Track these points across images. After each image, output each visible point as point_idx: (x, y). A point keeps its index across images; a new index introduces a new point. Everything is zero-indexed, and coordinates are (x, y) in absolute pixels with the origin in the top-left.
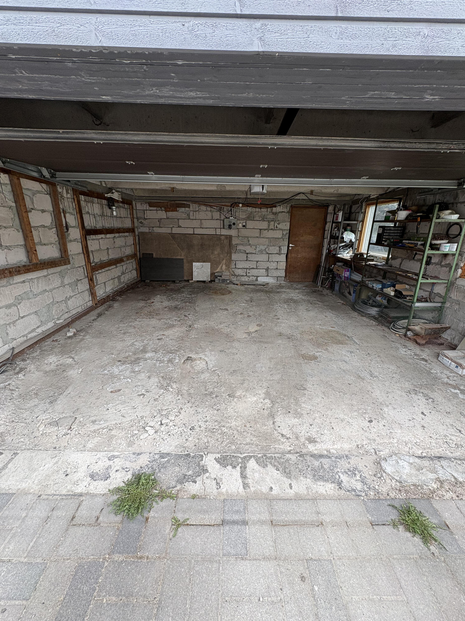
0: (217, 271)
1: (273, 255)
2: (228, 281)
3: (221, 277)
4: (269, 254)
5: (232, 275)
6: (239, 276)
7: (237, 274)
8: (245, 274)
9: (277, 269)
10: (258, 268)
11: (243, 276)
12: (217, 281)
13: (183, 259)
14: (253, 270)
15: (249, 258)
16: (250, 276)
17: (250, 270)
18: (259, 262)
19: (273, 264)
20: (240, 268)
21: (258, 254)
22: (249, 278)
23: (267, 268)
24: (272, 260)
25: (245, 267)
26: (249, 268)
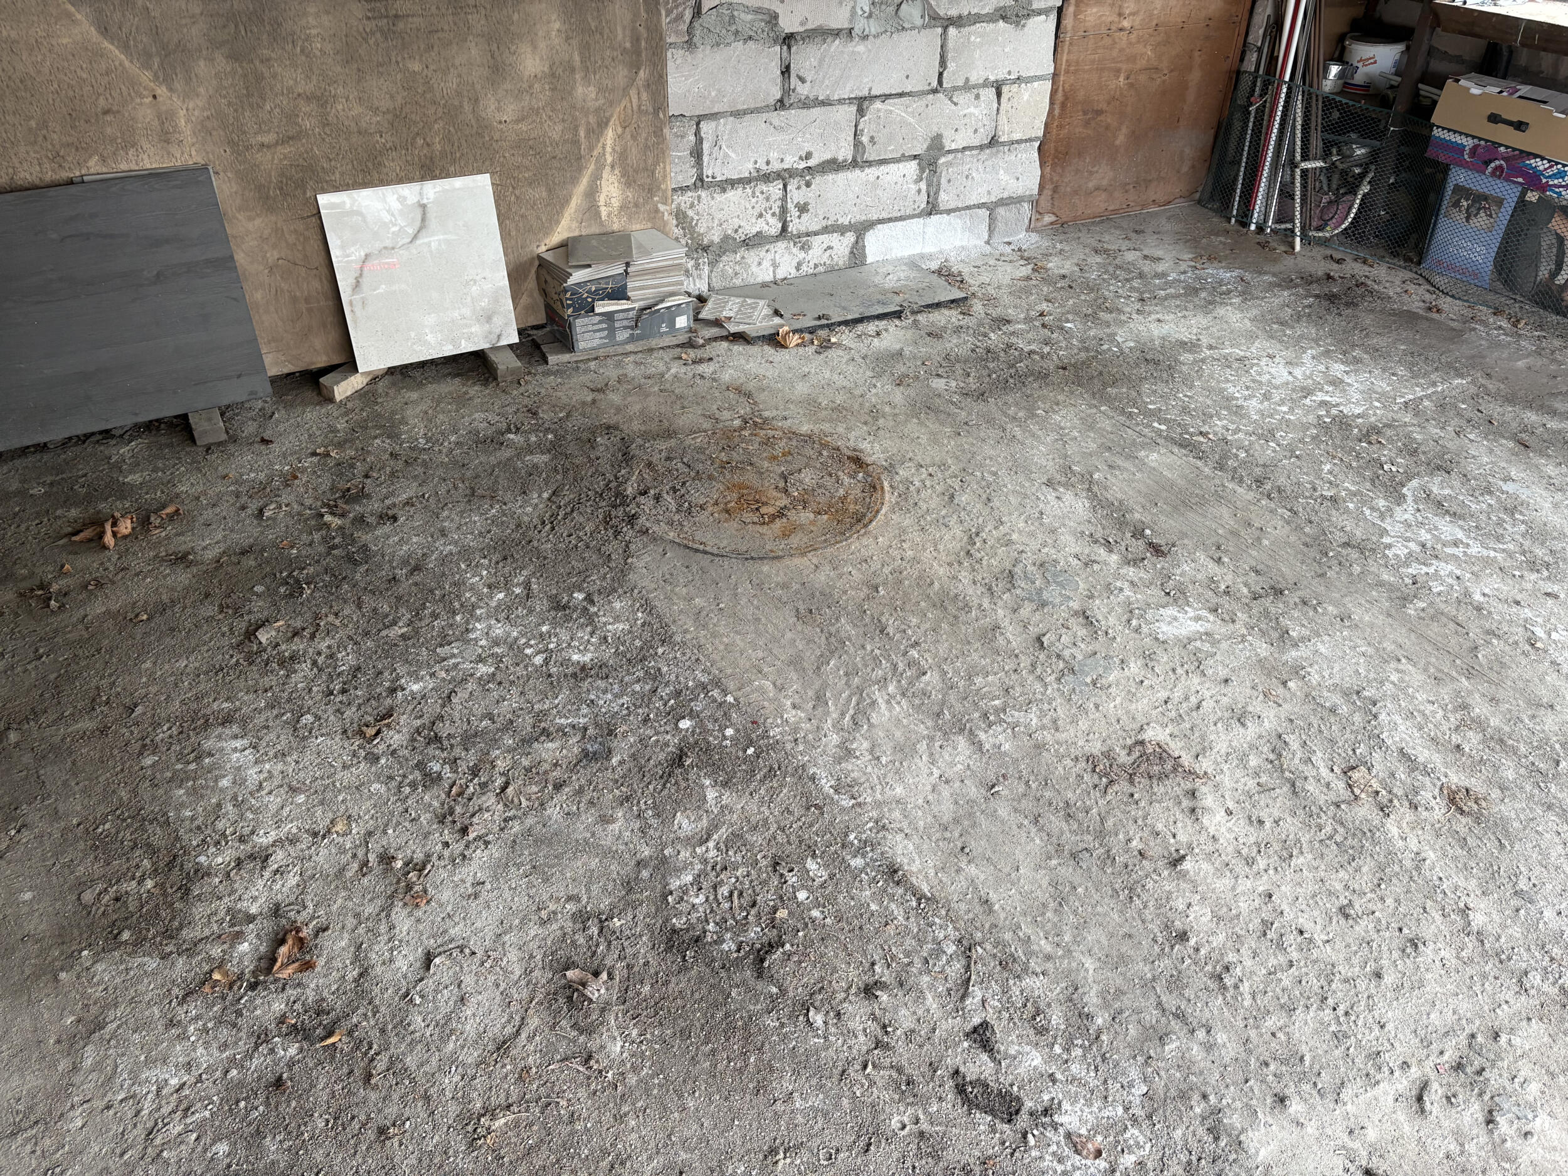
0: (559, 234)
1: (975, 34)
2: (681, 321)
3: (619, 294)
4: (948, 22)
6: (727, 244)
7: (716, 237)
8: (775, 226)
9: (993, 142)
10: (871, 154)
11: (758, 240)
12: (588, 335)
13: (197, 176)
14: (830, 177)
15: (802, 80)
16: (808, 235)
17: (808, 185)
18: (878, 105)
19: (972, 110)
20: (733, 183)
21: (865, 38)
22: (802, 255)
23: (929, 148)
24: (967, 79)
25: (776, 166)
26: (803, 165)
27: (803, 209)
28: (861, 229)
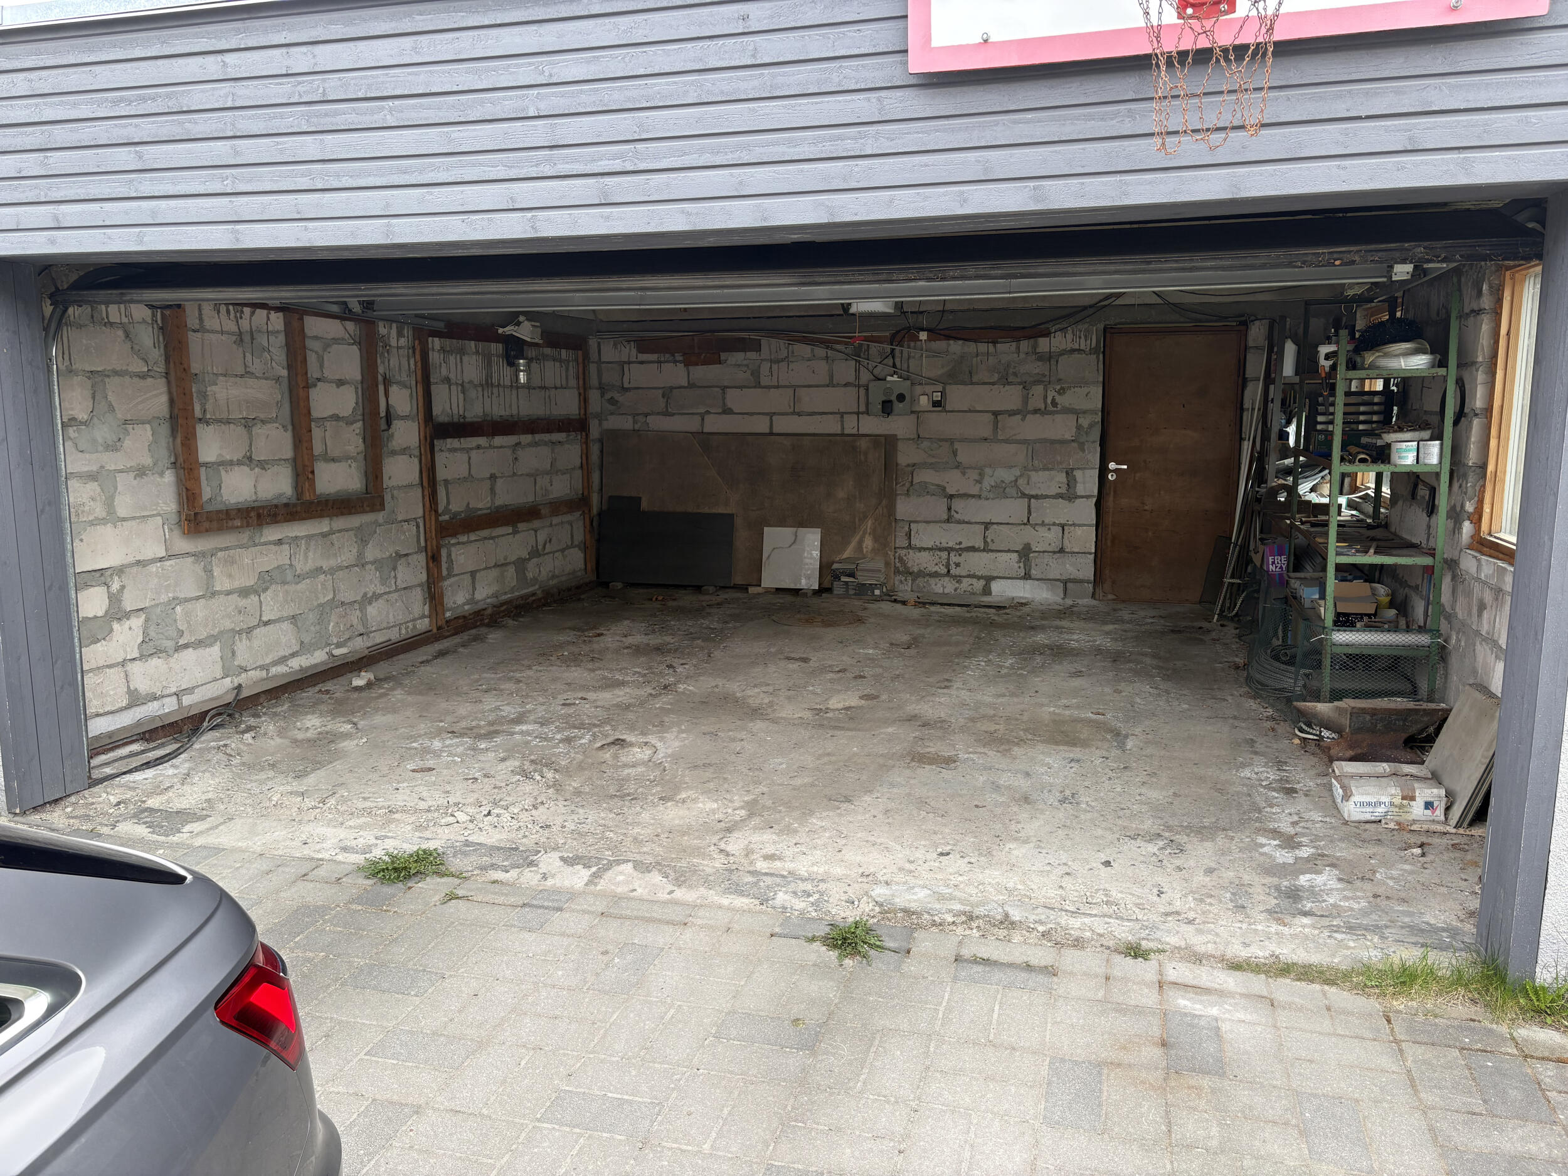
0: (846, 555)
1: (1046, 503)
2: (877, 592)
3: (852, 575)
4: (1030, 497)
5: (897, 572)
6: (921, 574)
7: (916, 569)
8: (944, 571)
9: (1062, 551)
10: (992, 546)
11: (935, 575)
12: (838, 589)
13: (731, 516)
14: (971, 554)
15: (957, 513)
16: (960, 576)
17: (960, 555)
18: (995, 526)
19: (1046, 534)
20: (925, 549)
21: (988, 499)
22: (957, 585)
23: (1023, 549)
24: (1043, 522)
25: (944, 545)
26: (958, 547)
27: (958, 565)
28: (989, 579)
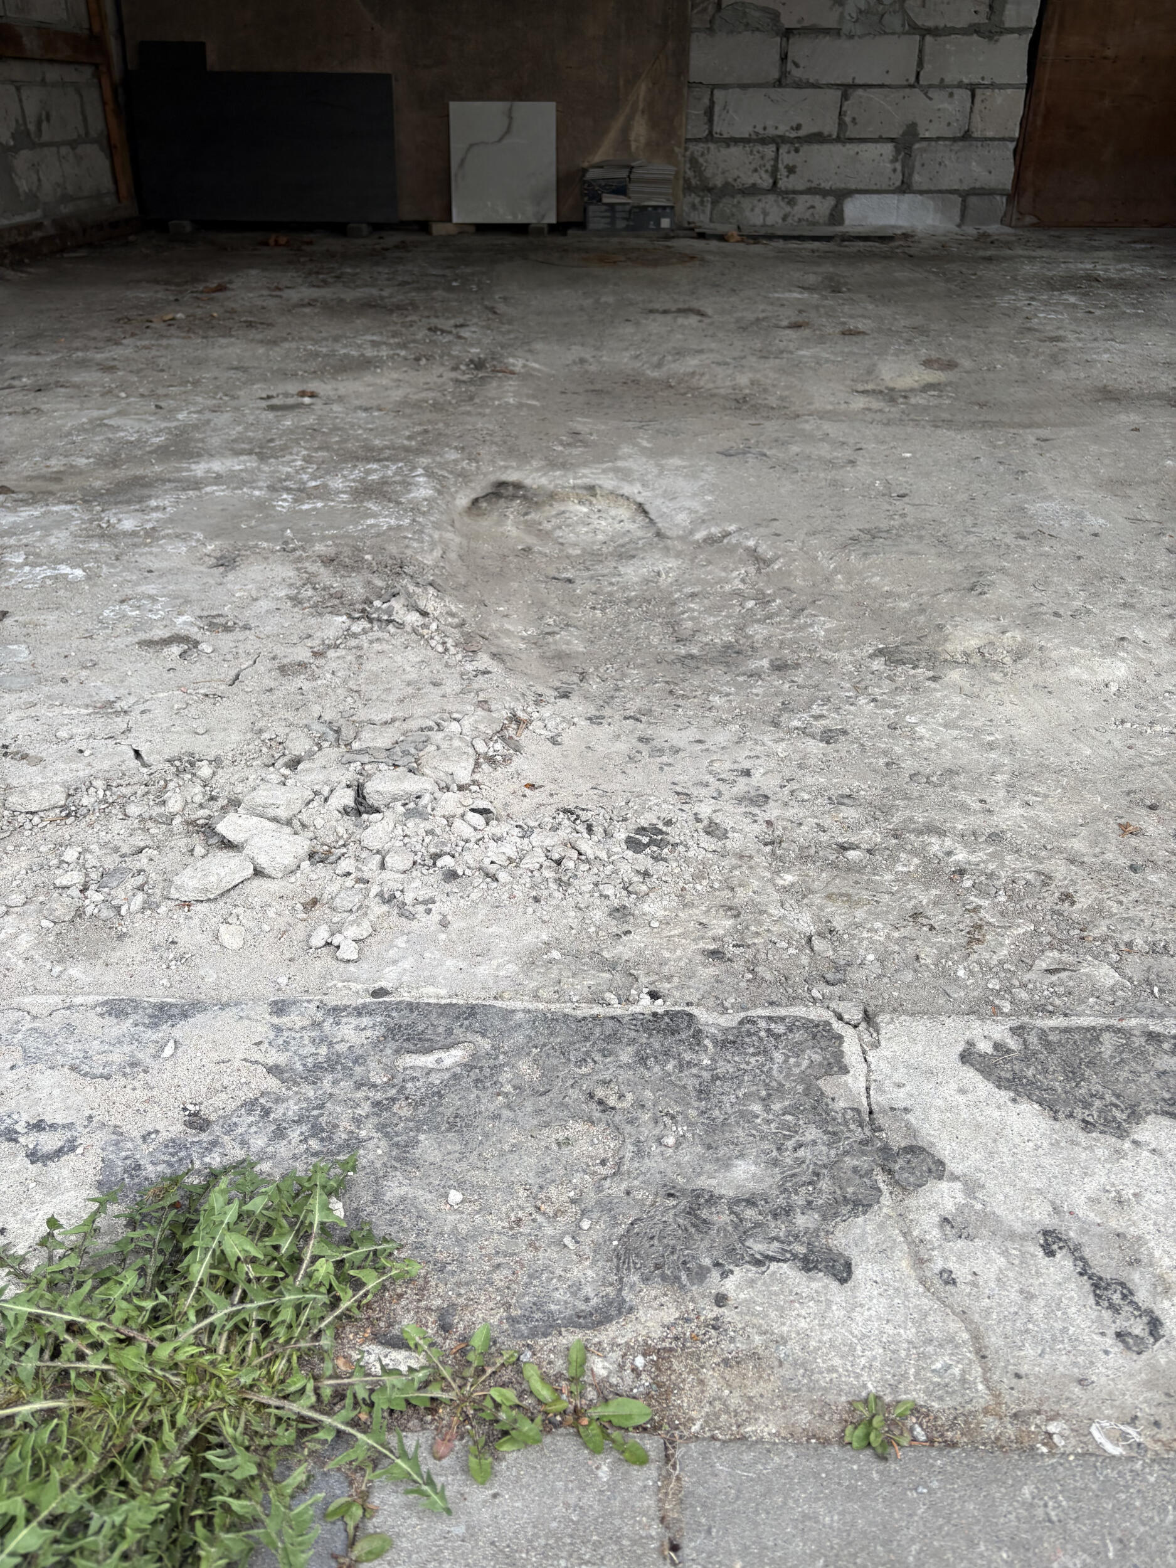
0: (597, 158)
1: (950, 44)
2: (665, 223)
3: (621, 191)
4: (925, 32)
5: (689, 188)
6: (729, 190)
7: (719, 182)
8: (766, 181)
9: (967, 136)
10: (851, 132)
11: (752, 191)
12: (597, 219)
13: (385, 79)
14: (816, 147)
15: (797, 65)
16: (794, 192)
17: (797, 151)
18: (860, 92)
19: (946, 105)
20: (736, 141)
21: (851, 37)
22: (788, 209)
23: (904, 134)
24: (942, 80)
25: (771, 132)
26: (793, 134)
27: (791, 170)
